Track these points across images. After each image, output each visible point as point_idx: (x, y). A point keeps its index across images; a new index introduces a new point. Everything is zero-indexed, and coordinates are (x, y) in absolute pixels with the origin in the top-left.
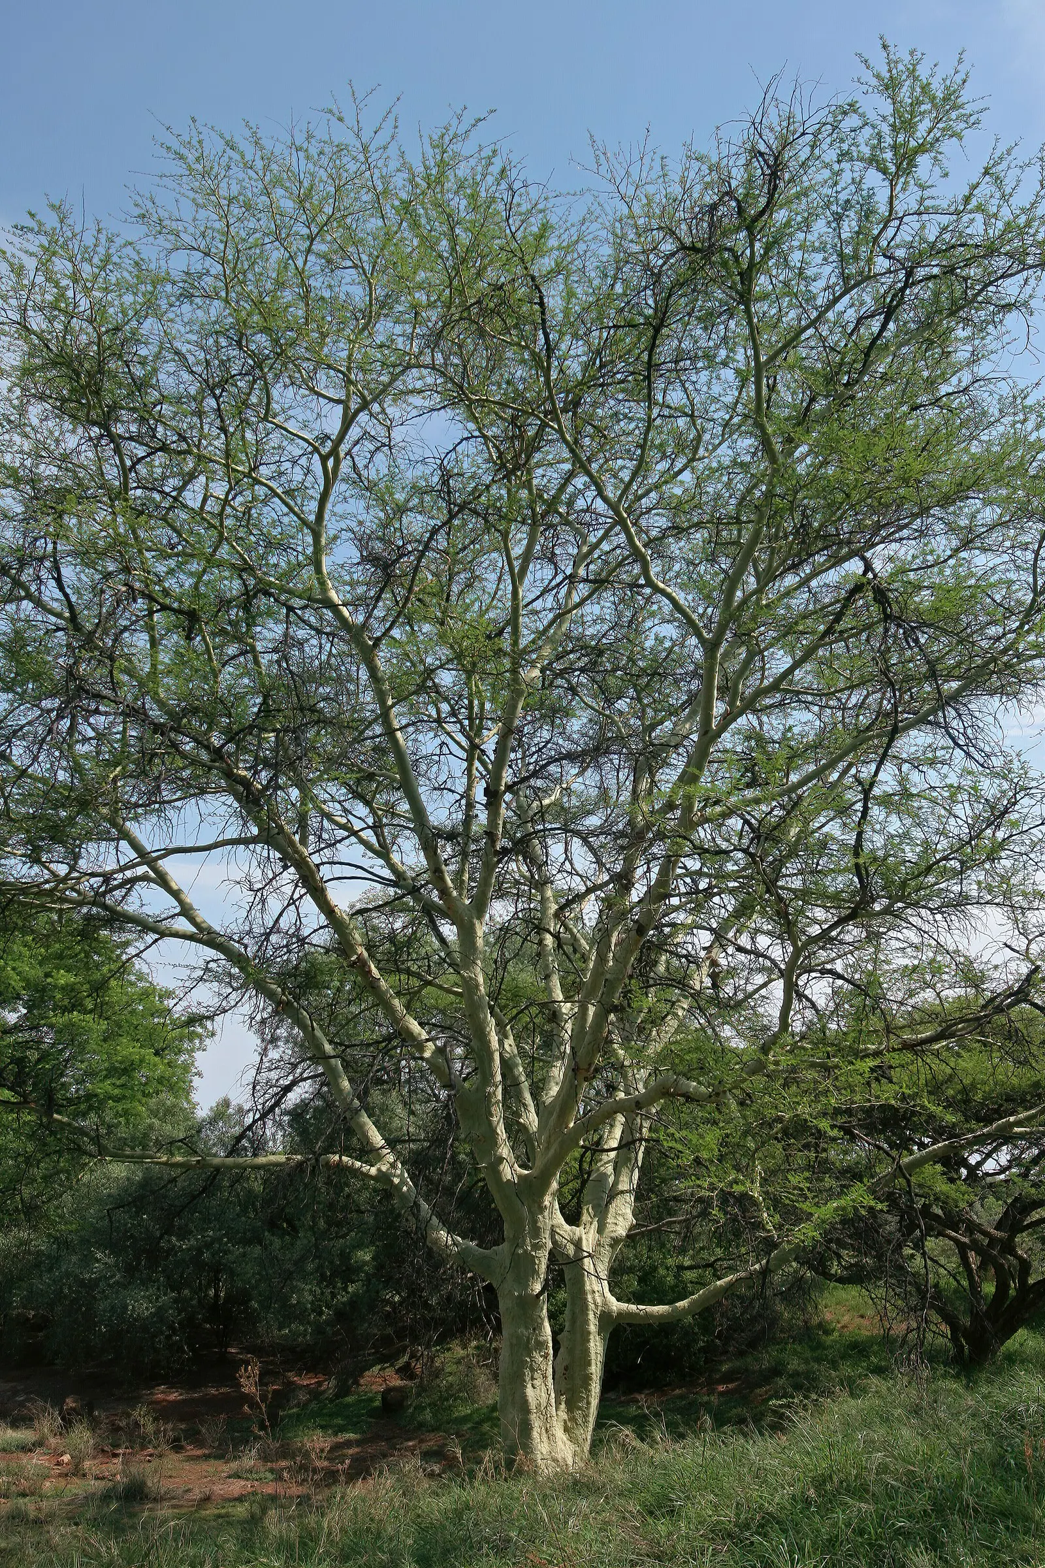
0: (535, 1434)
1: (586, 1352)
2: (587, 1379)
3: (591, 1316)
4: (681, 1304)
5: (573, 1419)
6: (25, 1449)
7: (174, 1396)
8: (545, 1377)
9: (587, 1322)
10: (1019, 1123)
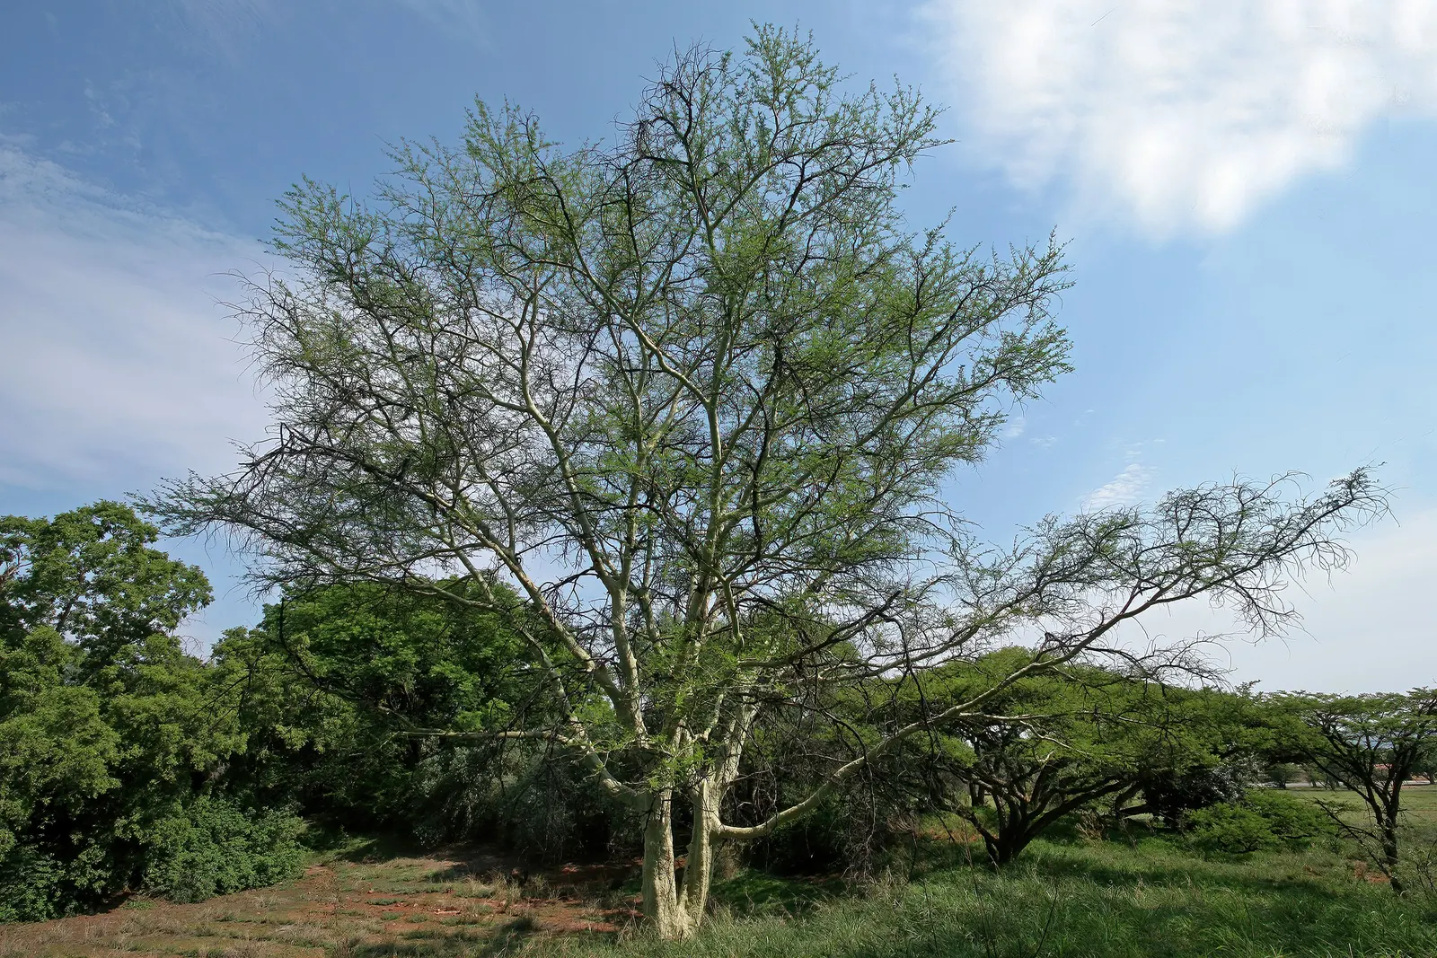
0: (661, 910)
1: (700, 856)
2: (700, 874)
3: (705, 834)
4: (759, 827)
5: (690, 900)
6: (486, 896)
7: (573, 870)
8: (668, 873)
9: (702, 837)
10: (962, 710)
